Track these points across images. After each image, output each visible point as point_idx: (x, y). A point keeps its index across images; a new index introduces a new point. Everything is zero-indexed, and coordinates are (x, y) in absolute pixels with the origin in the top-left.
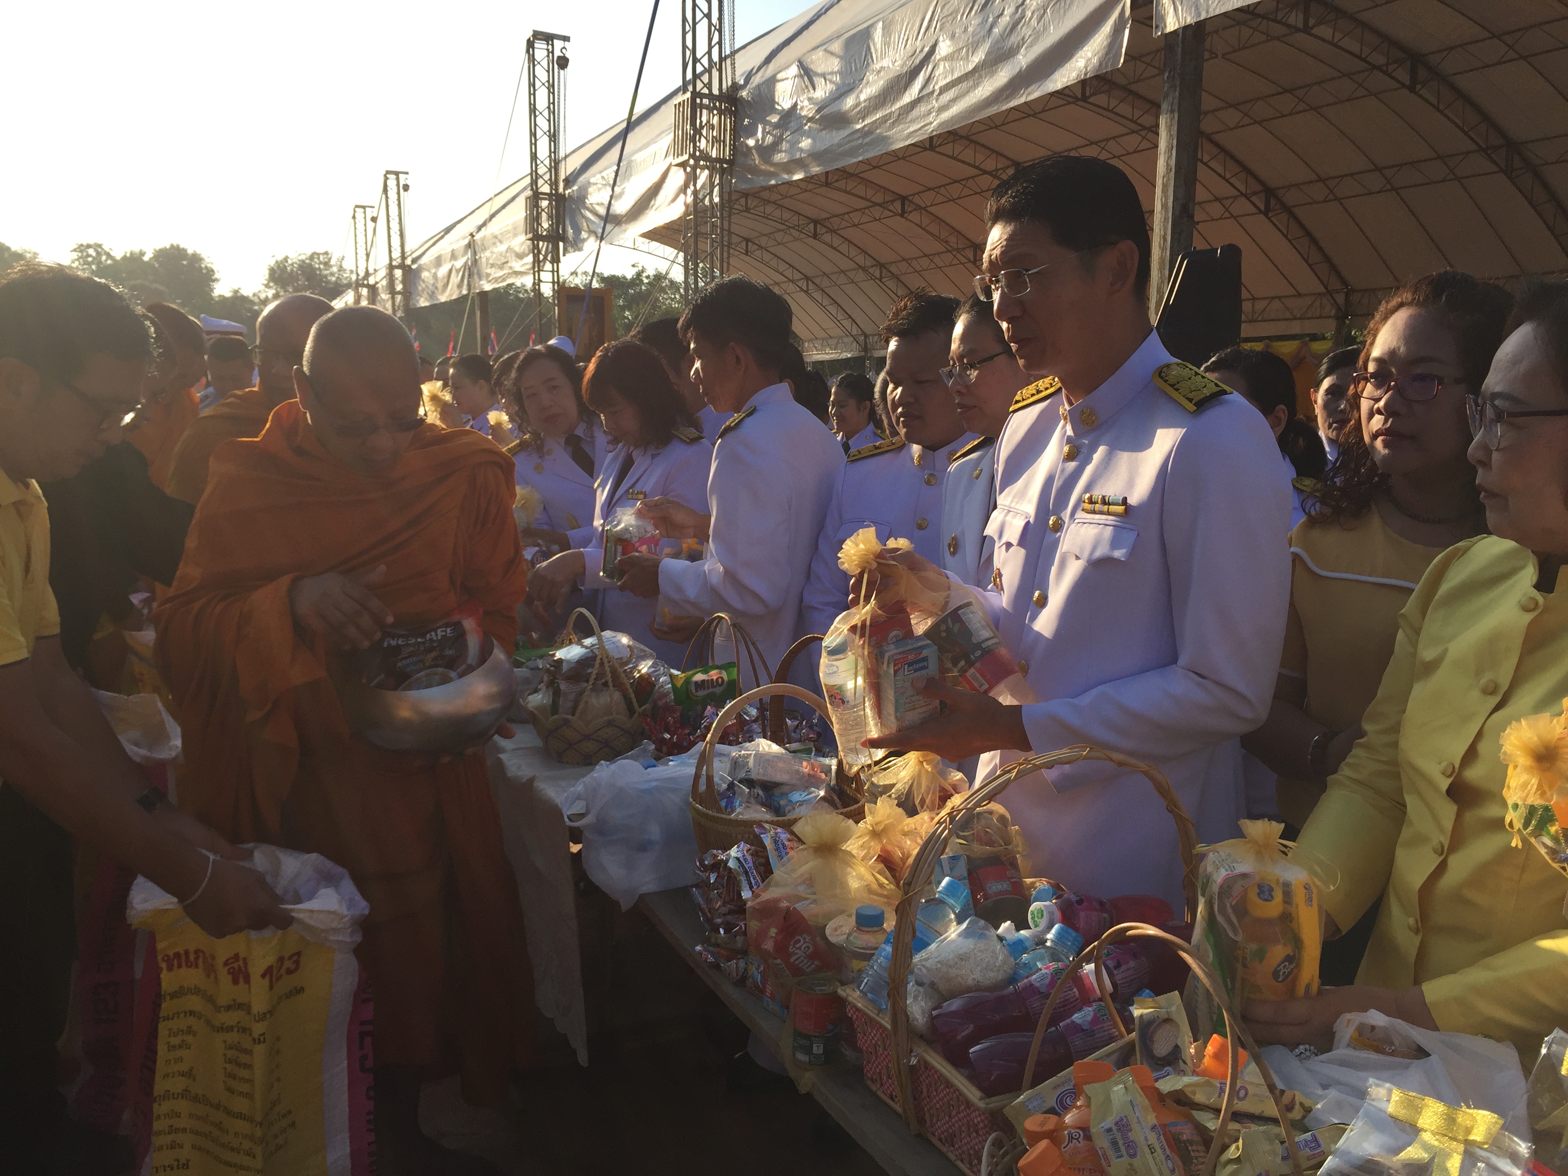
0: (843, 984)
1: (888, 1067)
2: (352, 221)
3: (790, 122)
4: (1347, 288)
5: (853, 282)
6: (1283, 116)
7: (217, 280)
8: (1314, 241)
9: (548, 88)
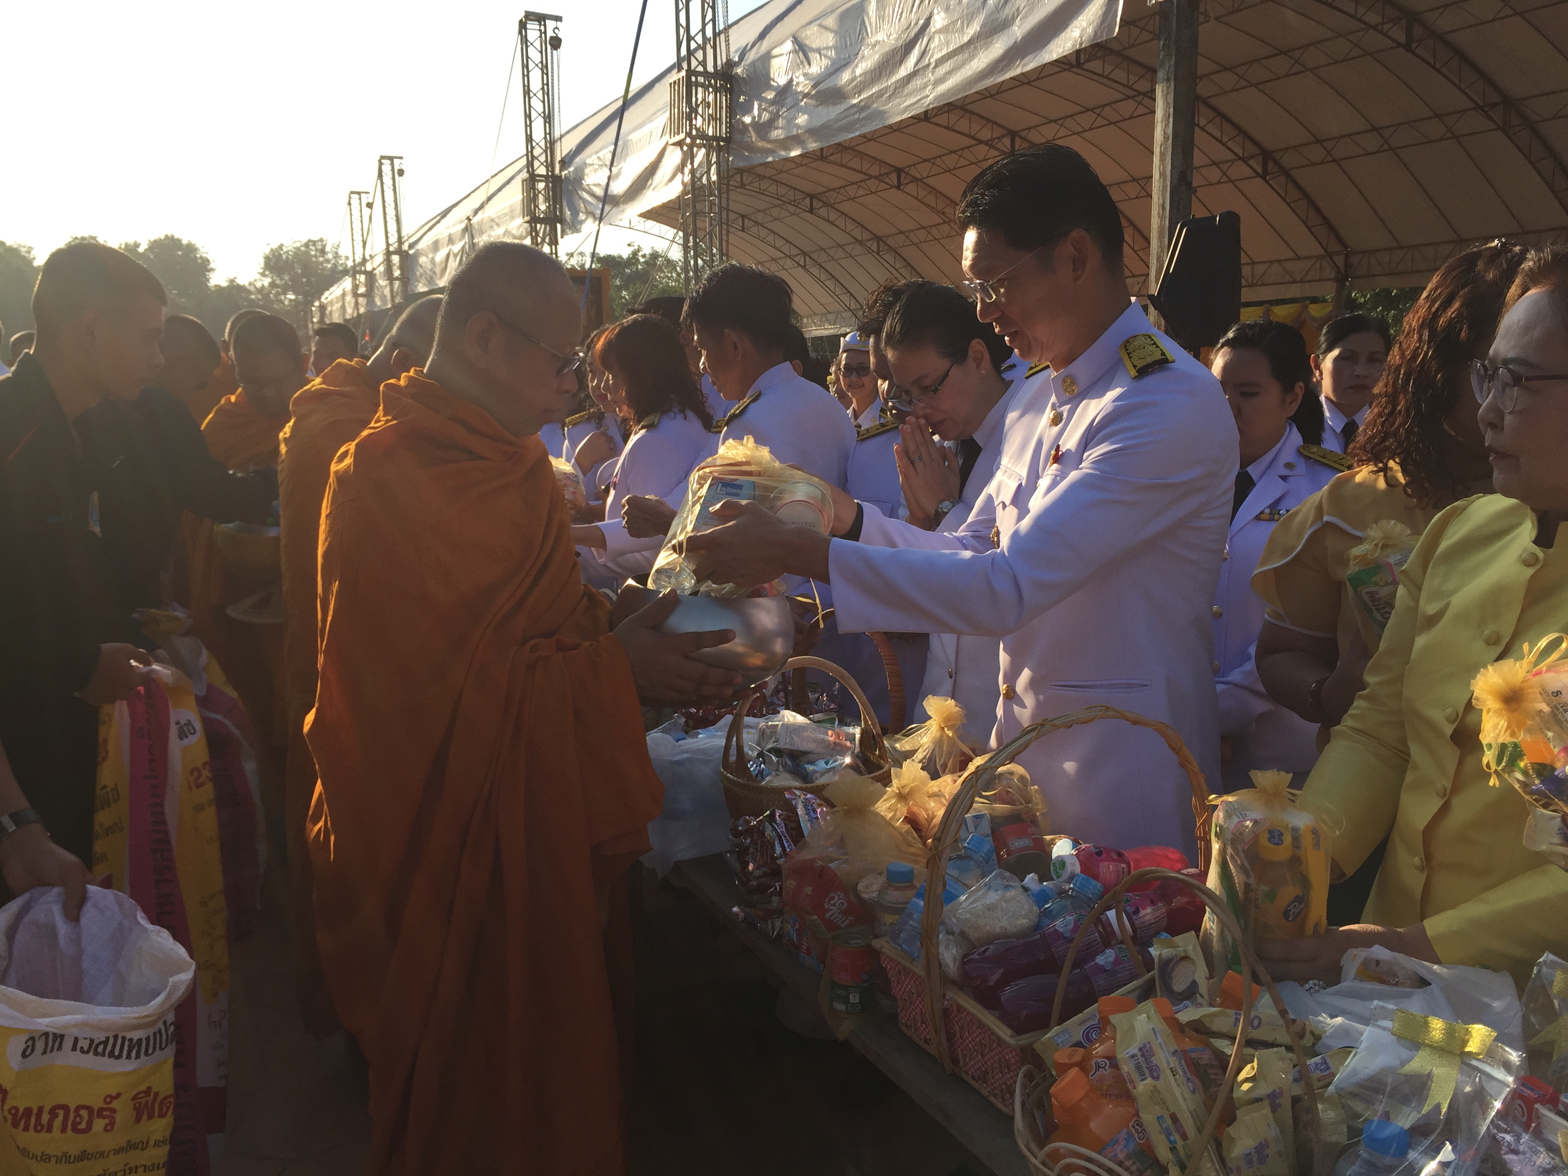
0: (876, 937)
1: (922, 1012)
2: (348, 207)
3: (785, 99)
4: (1346, 250)
5: (850, 256)
6: (1278, 78)
7: (212, 270)
8: (1312, 203)
9: (541, 69)
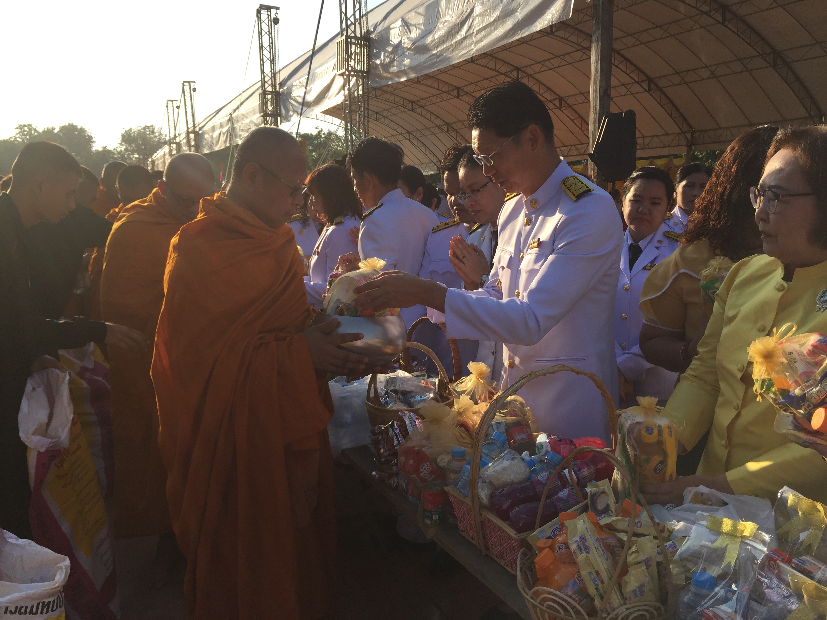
0: (446, 485)
1: (470, 524)
2: (166, 108)
3: (398, 51)
4: (692, 130)
5: (433, 134)
6: (656, 40)
7: (94, 142)
8: (674, 105)
9: (269, 35)
